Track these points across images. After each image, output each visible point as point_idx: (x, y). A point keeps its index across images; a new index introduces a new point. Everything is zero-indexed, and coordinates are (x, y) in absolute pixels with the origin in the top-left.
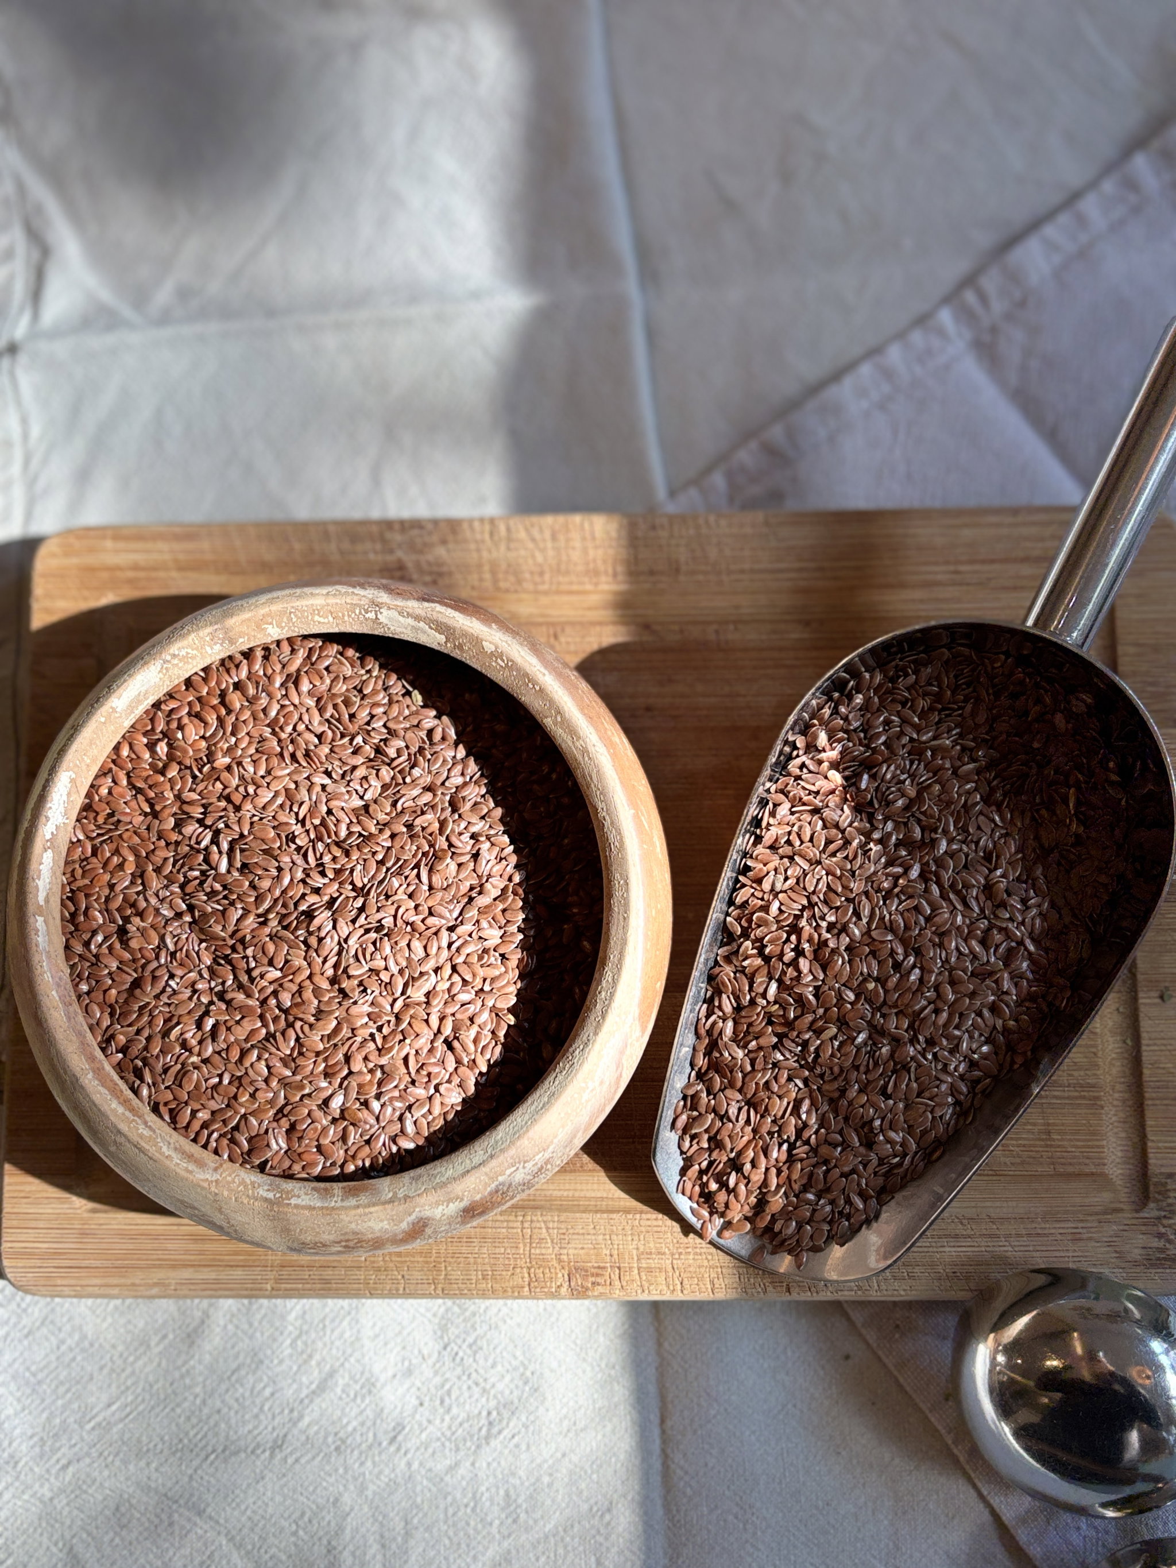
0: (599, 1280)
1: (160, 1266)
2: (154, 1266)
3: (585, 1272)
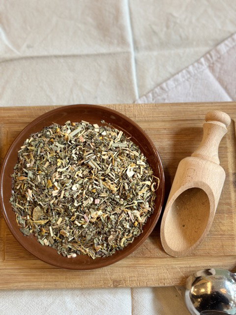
0: (120, 283)
3: (117, 282)
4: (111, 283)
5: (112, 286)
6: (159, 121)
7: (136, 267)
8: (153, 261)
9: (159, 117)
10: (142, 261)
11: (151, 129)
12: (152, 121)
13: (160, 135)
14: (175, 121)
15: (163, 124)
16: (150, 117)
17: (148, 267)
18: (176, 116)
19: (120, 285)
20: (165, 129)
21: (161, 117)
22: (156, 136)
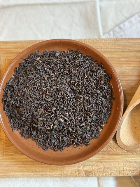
0: (90, 173)
1: (12, 172)
2: (11, 172)
3: (88, 172)
4: (84, 173)
5: (84, 175)
6: (119, 52)
7: (103, 161)
8: (115, 157)
9: (119, 48)
10: (107, 157)
11: (114, 57)
12: (114, 52)
13: (120, 62)
14: (132, 51)
15: (123, 53)
16: (113, 48)
17: (112, 161)
18: (132, 48)
19: (90, 175)
20: (124, 57)
21: (121, 48)
22: (117, 63)
